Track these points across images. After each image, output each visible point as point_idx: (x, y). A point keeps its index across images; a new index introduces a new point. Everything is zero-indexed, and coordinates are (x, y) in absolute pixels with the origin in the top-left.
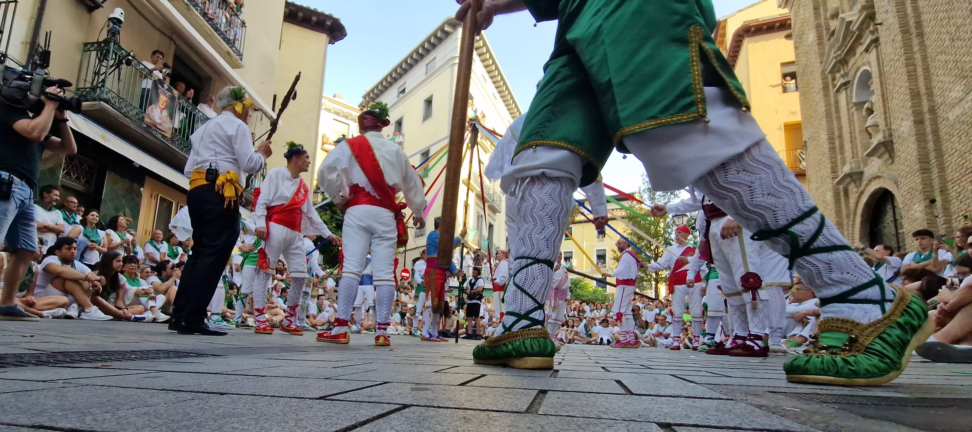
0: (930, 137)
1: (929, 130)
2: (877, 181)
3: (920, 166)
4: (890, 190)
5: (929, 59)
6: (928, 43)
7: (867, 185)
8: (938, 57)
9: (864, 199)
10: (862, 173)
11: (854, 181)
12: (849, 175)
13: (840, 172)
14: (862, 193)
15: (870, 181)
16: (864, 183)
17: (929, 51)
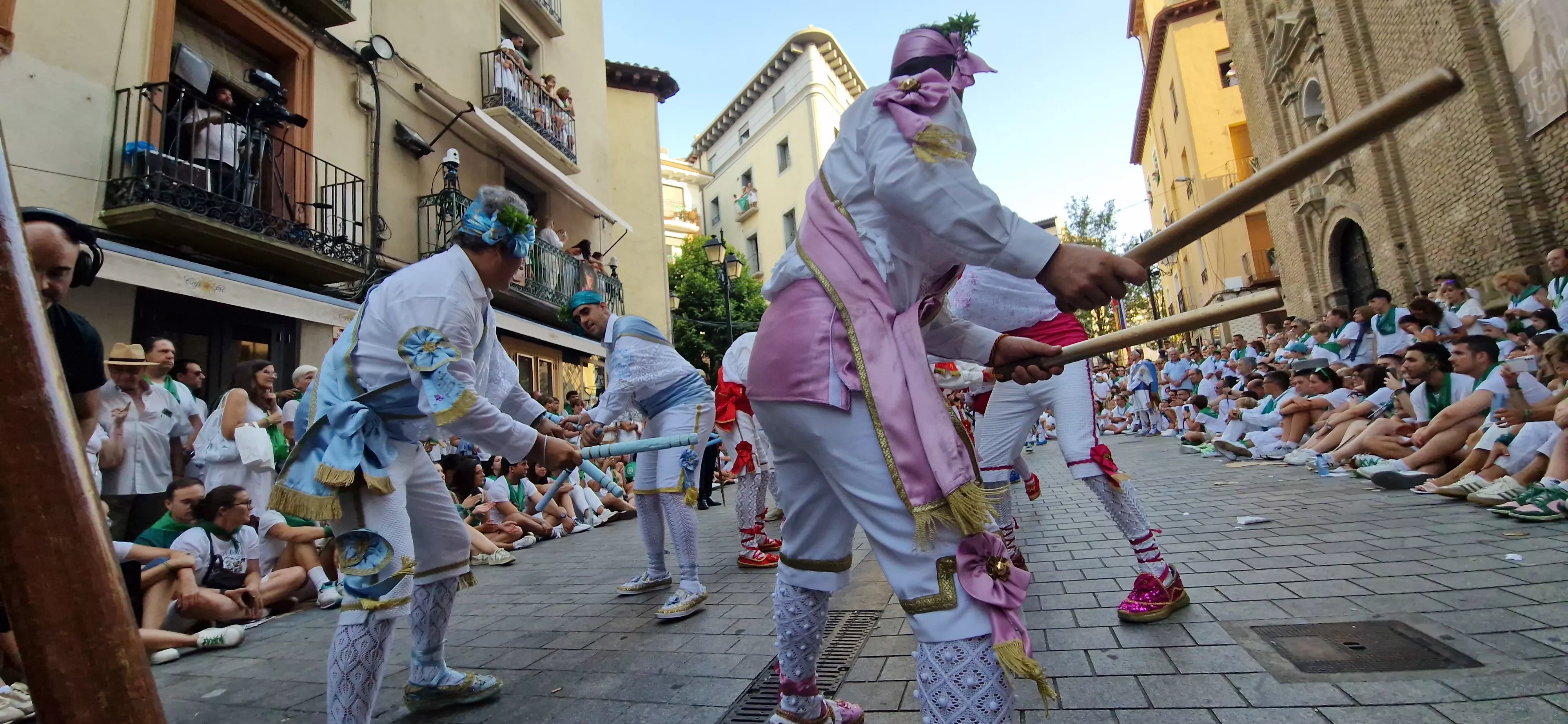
0: (1391, 166)
1: (1389, 158)
2: (1341, 211)
3: (1385, 200)
4: (1356, 221)
5: (1382, 76)
6: (1379, 58)
7: (1331, 215)
8: (1391, 75)
9: (1330, 231)
10: (1323, 201)
11: (1317, 210)
12: (1310, 204)
13: (1299, 198)
14: (1326, 223)
15: (1334, 210)
16: (1328, 211)
17: (1381, 67)
